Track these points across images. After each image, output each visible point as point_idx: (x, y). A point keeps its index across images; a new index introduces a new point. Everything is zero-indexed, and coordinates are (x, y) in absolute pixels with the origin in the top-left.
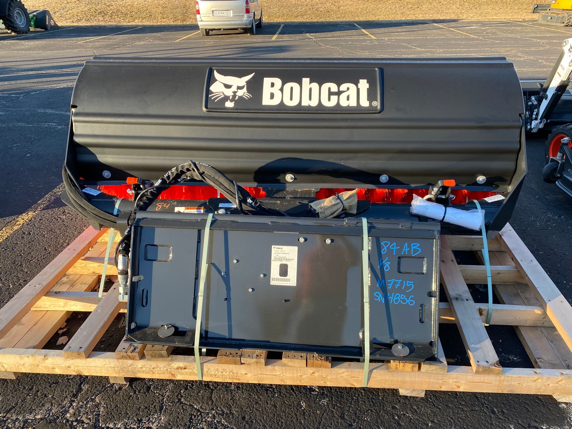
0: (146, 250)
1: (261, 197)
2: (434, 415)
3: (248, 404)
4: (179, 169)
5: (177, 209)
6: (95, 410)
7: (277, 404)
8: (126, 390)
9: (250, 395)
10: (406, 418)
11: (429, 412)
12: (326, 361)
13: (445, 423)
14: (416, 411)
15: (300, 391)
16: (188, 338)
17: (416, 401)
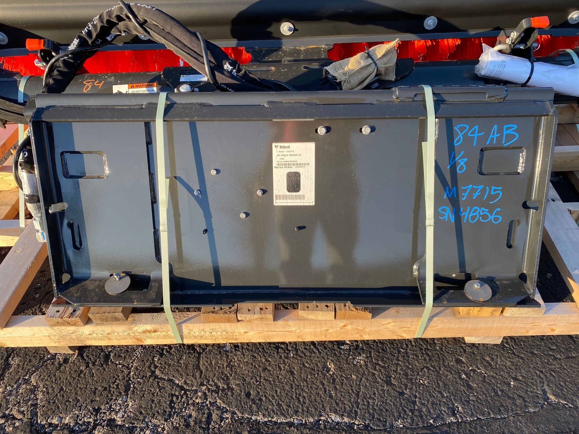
0: (63, 160)
1: (245, 62)
2: (516, 369)
3: (253, 371)
4: (103, 17)
5: (116, 89)
6: (30, 398)
7: (294, 368)
8: (74, 363)
9: (254, 357)
10: (478, 375)
11: (509, 364)
12: (364, 311)
13: (533, 379)
14: (490, 365)
15: (324, 346)
16: (152, 294)
17: (487, 348)
